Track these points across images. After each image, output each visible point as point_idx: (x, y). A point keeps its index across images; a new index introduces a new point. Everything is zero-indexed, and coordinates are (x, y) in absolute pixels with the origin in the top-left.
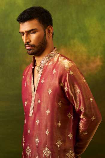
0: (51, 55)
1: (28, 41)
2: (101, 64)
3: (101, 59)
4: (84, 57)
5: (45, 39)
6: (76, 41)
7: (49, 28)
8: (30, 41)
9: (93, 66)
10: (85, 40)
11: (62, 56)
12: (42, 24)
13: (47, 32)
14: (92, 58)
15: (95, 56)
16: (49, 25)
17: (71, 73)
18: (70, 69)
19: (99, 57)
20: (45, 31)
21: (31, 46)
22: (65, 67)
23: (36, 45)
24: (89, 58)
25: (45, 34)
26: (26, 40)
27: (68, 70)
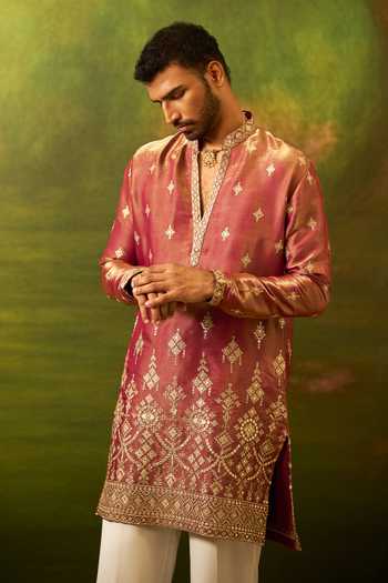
1: (174, 117)
2: (335, 140)
4: (295, 126)
5: (212, 96)
7: (211, 68)
8: (180, 117)
12: (191, 66)
14: (313, 127)
15: (319, 123)
16: (208, 62)
19: (329, 123)
20: (204, 80)
21: (187, 124)
23: (196, 117)
24: (305, 126)
26: (170, 116)
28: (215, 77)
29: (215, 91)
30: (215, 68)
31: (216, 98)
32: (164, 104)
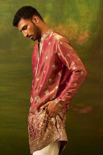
0: (48, 33)
1: (26, 34)
2: (88, 36)
3: (88, 32)
4: (75, 32)
6: (70, 19)
7: (34, 18)
9: (82, 38)
10: (77, 19)
11: (55, 32)
13: (34, 21)
14: (82, 32)
15: (84, 31)
17: (61, 43)
18: (61, 40)
20: (32, 22)
22: (56, 39)
24: (79, 32)
25: (34, 24)
27: (59, 41)
28: (36, 20)
29: (36, 25)
30: (35, 17)
31: (37, 27)
32: (23, 31)
